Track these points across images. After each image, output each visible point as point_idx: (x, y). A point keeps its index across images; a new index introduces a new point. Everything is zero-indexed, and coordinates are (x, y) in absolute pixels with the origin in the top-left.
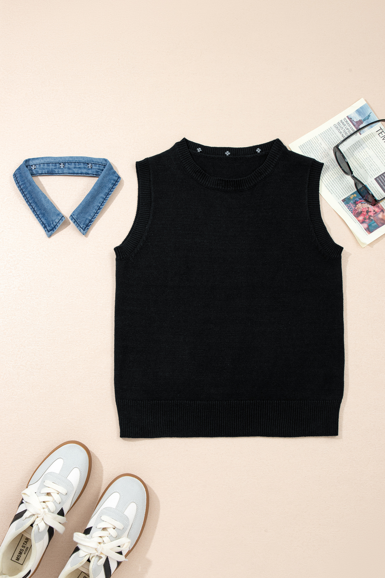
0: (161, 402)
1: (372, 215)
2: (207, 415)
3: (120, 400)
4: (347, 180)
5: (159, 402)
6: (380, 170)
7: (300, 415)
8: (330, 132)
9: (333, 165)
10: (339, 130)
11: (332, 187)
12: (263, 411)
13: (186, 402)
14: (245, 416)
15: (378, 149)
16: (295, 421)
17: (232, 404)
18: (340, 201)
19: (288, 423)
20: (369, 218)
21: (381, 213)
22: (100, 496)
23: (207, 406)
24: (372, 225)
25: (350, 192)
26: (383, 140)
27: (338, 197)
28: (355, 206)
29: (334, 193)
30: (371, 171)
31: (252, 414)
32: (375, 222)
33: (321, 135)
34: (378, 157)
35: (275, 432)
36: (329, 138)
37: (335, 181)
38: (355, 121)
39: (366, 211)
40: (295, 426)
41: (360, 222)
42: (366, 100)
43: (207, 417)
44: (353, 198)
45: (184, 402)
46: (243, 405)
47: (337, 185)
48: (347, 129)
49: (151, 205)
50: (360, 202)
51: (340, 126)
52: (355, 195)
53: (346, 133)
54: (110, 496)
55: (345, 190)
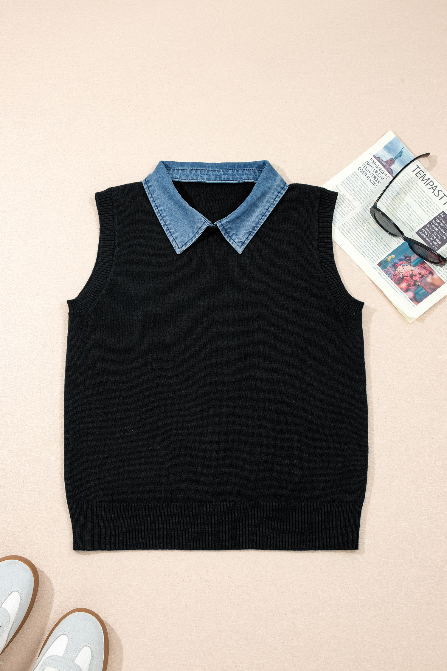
0: (123, 504)
1: (419, 280)
2: (184, 521)
3: (72, 501)
4: (380, 238)
5: (121, 505)
6: (422, 220)
7: (307, 521)
8: (355, 178)
9: (361, 220)
10: (366, 174)
11: (363, 248)
12: (257, 515)
13: (157, 505)
14: (234, 523)
15: (417, 194)
16: (301, 530)
17: (218, 507)
18: (376, 266)
19: (292, 531)
20: (415, 284)
21: (430, 276)
22: (44, 639)
23: (184, 509)
24: (419, 292)
25: (386, 252)
26: (422, 181)
27: (373, 260)
28: (395, 269)
29: (367, 256)
30: (410, 223)
31: (243, 520)
32: (423, 289)
33: (342, 184)
34: (418, 204)
35: (274, 544)
36: (353, 186)
37: (366, 240)
38: (385, 161)
39: (409, 275)
40: (301, 536)
41: (403, 290)
42: (395, 133)
43: (183, 524)
44: (391, 260)
45: (154, 505)
46: (232, 508)
47: (369, 245)
48: (376, 172)
49: (114, 251)
50: (400, 265)
51: (366, 169)
52: (393, 256)
53: (375, 177)
54: (55, 640)
55: (380, 251)
